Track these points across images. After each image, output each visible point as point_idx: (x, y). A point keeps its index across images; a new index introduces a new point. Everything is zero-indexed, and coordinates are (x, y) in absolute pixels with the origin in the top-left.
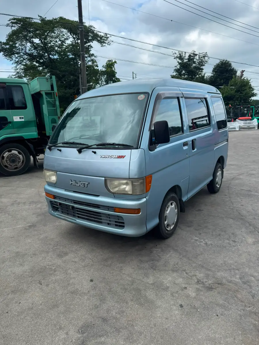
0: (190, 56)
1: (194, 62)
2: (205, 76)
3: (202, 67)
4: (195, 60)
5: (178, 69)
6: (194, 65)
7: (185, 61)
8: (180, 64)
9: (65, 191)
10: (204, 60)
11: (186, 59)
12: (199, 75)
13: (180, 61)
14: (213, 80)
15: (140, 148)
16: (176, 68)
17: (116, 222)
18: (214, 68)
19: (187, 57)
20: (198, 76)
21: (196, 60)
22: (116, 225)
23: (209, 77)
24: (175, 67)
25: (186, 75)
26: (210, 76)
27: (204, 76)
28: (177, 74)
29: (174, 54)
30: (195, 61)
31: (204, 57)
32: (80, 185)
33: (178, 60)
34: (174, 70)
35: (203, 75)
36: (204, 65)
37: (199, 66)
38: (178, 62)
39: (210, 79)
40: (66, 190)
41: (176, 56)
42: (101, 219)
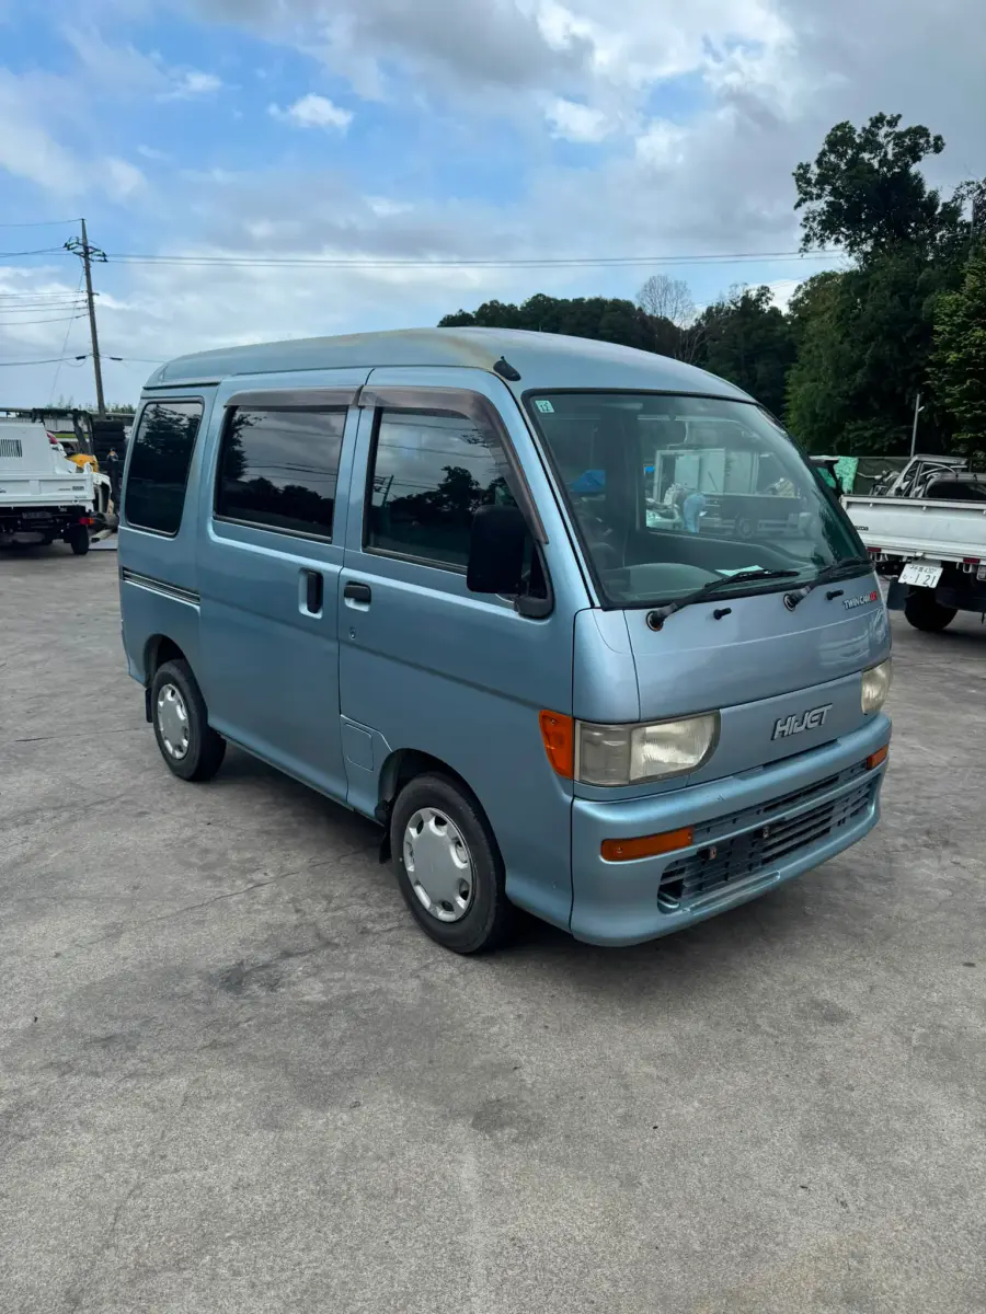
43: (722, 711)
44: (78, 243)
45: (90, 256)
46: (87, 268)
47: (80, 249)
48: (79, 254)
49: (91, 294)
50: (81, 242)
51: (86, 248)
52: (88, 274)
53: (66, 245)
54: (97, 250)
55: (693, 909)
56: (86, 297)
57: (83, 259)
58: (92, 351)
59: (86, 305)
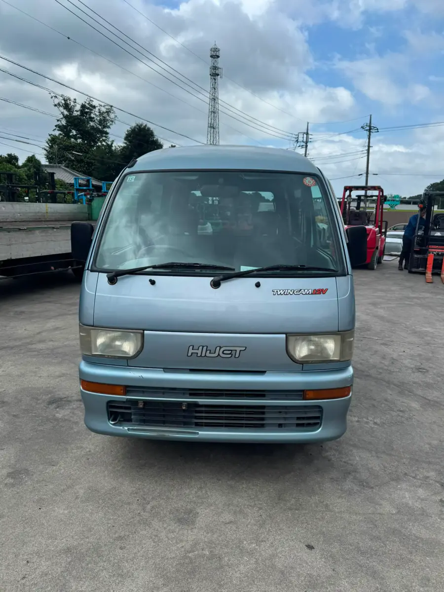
0: (83, 106)
1: (91, 119)
2: (113, 145)
3: (105, 130)
4: (92, 115)
5: (63, 125)
6: (92, 124)
7: (75, 114)
8: (65, 117)
9: (165, 372)
10: (108, 118)
11: (77, 111)
12: (101, 142)
13: (66, 113)
14: (128, 153)
15: (348, 274)
16: (59, 123)
17: (298, 418)
18: (127, 134)
19: (78, 107)
20: (99, 144)
21: (94, 116)
22: (298, 425)
23: (121, 148)
24: (58, 121)
25: (80, 138)
26: (121, 146)
27: (111, 146)
28: (60, 134)
29: (54, 98)
30: (94, 118)
31: (108, 112)
32: (219, 354)
33: (62, 109)
34: (56, 126)
35: (110, 143)
36: (109, 127)
37: (100, 127)
38: (62, 113)
39: (121, 152)
40: (166, 370)
41: (57, 101)
42: (263, 419)
43: (145, 332)
44: (367, 126)
45: (371, 131)
46: (370, 135)
47: (368, 128)
48: (367, 130)
49: (369, 147)
50: (368, 125)
51: (370, 127)
52: (369, 139)
53: (362, 127)
54: (375, 127)
55: (128, 429)
56: (367, 148)
57: (368, 132)
58: (365, 172)
59: (366, 152)
